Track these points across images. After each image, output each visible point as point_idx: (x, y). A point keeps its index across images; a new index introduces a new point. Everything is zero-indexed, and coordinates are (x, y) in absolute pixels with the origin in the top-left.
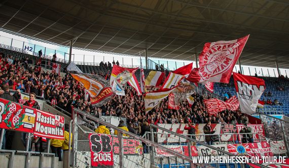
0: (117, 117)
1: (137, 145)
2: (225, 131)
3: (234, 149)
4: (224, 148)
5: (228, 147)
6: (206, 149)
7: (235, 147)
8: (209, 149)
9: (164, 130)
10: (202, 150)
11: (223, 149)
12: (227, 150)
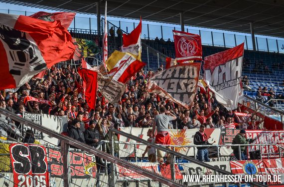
0: (52, 116)
1: (88, 161)
2: (227, 139)
3: (240, 168)
4: (225, 166)
5: (231, 166)
6: (198, 168)
7: (242, 165)
8: (202, 167)
9: (129, 136)
10: (190, 169)
11: (223, 168)
12: (228, 169)
